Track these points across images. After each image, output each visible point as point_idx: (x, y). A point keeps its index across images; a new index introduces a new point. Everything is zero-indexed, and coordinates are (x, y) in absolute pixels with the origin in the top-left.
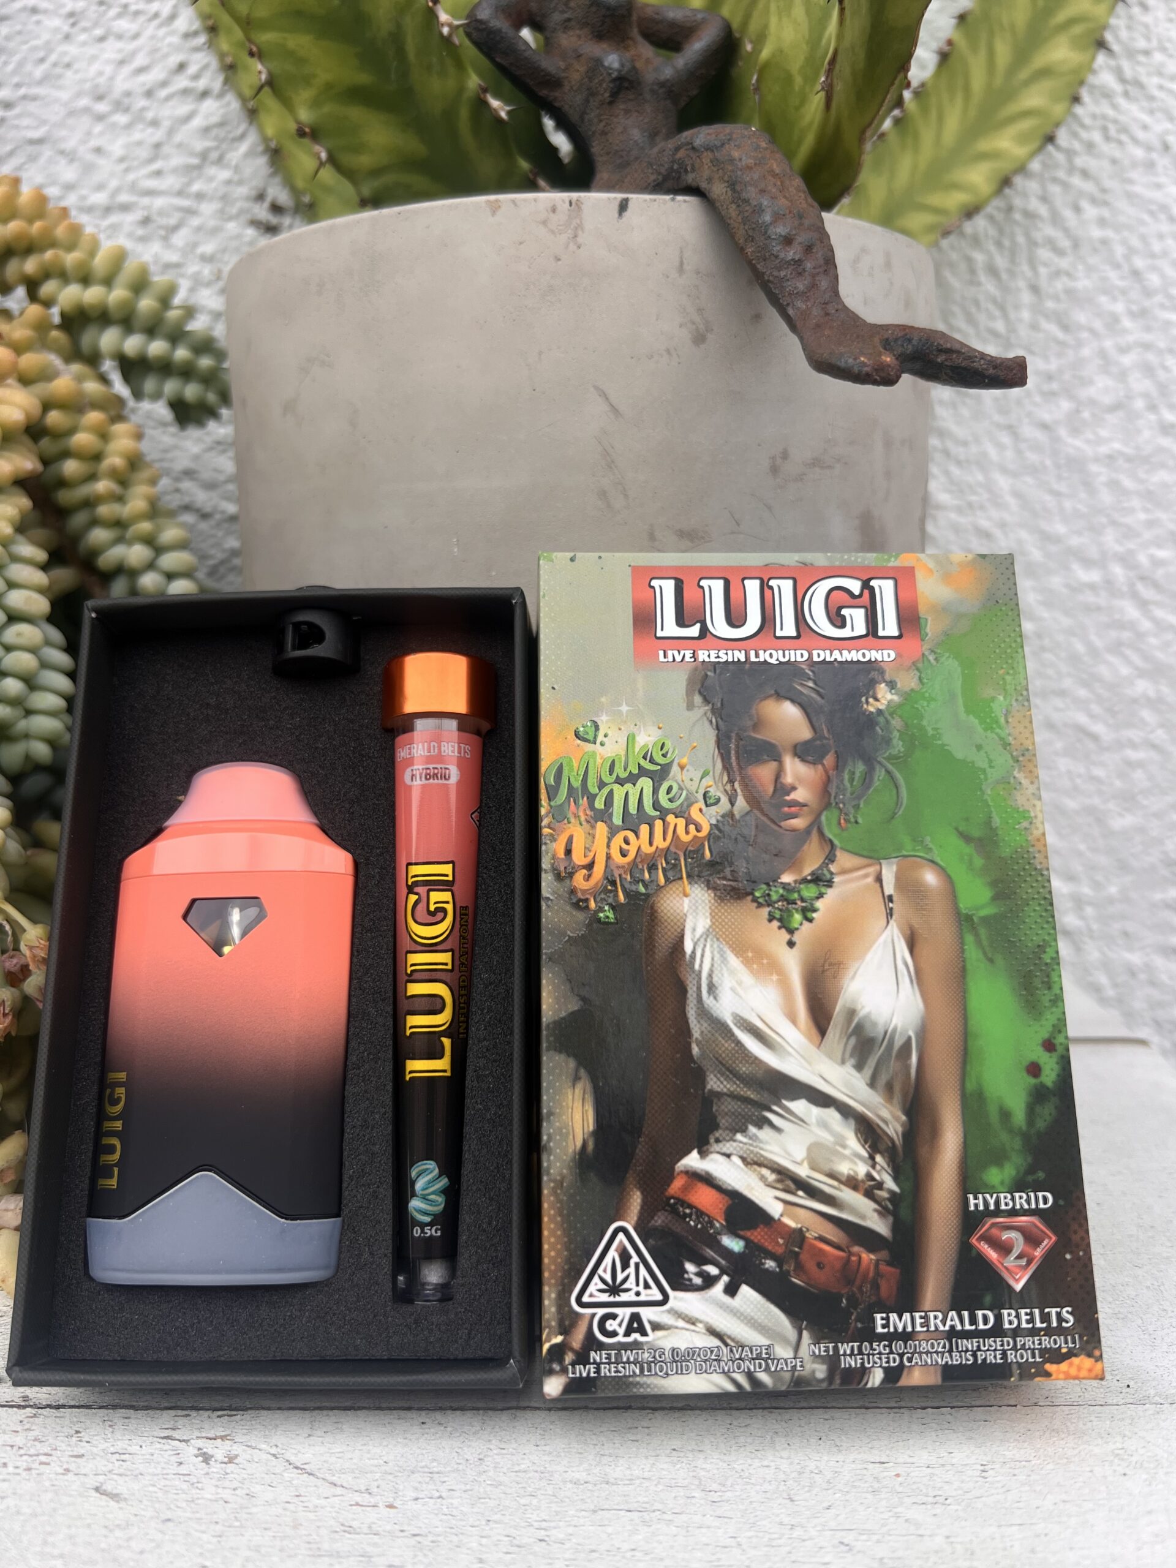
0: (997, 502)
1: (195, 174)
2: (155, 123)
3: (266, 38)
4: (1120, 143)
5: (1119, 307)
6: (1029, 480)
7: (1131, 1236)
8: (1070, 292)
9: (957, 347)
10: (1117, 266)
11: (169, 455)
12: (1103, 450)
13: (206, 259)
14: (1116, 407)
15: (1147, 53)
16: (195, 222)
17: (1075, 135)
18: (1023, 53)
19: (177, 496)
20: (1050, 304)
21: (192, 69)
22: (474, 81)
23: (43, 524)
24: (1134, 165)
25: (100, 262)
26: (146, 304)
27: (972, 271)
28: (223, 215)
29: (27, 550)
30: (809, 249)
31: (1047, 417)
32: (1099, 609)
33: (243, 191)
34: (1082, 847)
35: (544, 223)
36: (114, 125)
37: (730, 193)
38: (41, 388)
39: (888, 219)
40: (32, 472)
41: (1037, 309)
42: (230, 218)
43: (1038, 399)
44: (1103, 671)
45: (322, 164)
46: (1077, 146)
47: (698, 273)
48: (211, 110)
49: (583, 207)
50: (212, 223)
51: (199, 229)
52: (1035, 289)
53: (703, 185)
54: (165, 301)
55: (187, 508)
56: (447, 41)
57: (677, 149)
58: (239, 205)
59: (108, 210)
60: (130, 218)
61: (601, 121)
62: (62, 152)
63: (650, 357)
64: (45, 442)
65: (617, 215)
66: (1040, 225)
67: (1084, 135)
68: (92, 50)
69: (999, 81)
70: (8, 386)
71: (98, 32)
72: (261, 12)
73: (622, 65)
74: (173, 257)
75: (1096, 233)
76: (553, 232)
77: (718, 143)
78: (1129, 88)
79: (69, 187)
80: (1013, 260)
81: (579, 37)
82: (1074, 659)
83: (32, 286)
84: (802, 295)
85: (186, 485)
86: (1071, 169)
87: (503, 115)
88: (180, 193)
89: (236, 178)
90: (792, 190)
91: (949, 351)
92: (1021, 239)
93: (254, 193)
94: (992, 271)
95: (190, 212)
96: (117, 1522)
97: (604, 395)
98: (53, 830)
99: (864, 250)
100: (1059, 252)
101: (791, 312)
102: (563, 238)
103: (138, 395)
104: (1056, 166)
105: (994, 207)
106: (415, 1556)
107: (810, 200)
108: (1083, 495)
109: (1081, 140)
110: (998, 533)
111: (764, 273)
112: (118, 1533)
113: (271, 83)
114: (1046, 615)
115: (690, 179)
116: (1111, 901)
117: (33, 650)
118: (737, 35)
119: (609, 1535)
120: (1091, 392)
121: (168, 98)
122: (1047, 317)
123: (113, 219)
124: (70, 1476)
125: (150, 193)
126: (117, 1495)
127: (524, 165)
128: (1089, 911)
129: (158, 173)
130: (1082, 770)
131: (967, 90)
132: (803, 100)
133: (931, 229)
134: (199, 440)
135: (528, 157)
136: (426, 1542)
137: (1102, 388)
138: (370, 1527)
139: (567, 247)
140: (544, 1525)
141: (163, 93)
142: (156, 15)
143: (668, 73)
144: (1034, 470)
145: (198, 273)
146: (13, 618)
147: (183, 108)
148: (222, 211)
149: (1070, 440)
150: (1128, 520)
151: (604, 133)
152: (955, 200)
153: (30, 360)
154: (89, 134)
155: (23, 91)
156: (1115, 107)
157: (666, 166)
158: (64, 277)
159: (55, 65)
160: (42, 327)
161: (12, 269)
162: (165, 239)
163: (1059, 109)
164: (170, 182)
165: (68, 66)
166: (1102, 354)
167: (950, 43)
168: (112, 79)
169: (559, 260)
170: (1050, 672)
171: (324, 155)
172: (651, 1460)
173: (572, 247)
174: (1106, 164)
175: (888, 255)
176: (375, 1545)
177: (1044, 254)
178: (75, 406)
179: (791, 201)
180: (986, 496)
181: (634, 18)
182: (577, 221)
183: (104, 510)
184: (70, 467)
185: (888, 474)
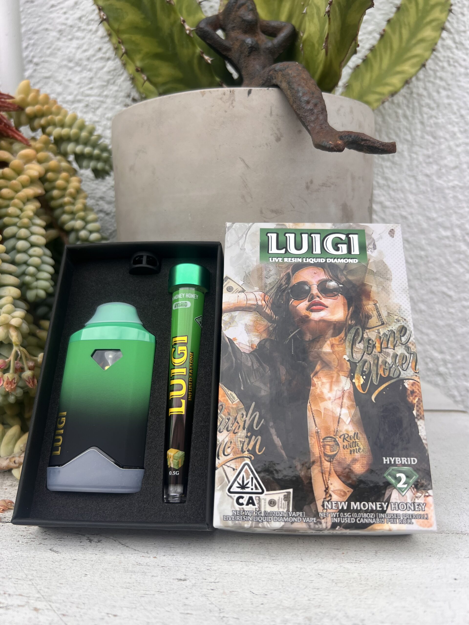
0: (409, 205)
1: (105, 88)
2: (90, 70)
3: (125, 36)
4: (455, 66)
5: (456, 129)
6: (421, 196)
7: (447, 478)
8: (436, 124)
9: (369, 138)
10: (455, 114)
11: (95, 192)
12: (451, 184)
13: (108, 119)
14: (456, 168)
15: (465, 32)
16: (105, 106)
17: (437, 64)
18: (413, 33)
19: (97, 207)
20: (428, 129)
21: (104, 50)
22: (198, 50)
23: (46, 214)
24: (460, 74)
25: (68, 120)
26: (84, 134)
27: (397, 117)
28: (115, 103)
29: (38, 221)
30: (316, 105)
31: (428, 172)
32: (450, 246)
33: (122, 94)
34: (446, 340)
35: (221, 99)
36: (76, 71)
37: (288, 86)
38: (46, 165)
39: (361, 98)
40: (41, 194)
41: (423, 131)
42: (118, 104)
43: (424, 165)
44: (453, 270)
45: (145, 82)
46: (438, 68)
47: (277, 115)
48: (111, 65)
49: (235, 93)
50: (111, 106)
51: (106, 108)
52: (422, 123)
53: (279, 84)
54: (91, 133)
55: (101, 211)
56: (188, 35)
57: (270, 71)
58: (121, 99)
59: (73, 102)
60: (81, 105)
61: (245, 63)
62: (57, 82)
63: (260, 146)
64: (47, 185)
65: (247, 95)
66: (424, 98)
67: (440, 64)
68: (67, 44)
69: (404, 44)
70: (33, 163)
71: (70, 37)
72: (123, 27)
73: (252, 42)
74: (96, 119)
75: (446, 101)
76: (224, 102)
77: (284, 69)
78: (458, 45)
79: (59, 94)
80: (413, 112)
81: (238, 33)
82: (441, 266)
83: (43, 129)
84: (314, 121)
85: (101, 202)
86: (436, 77)
87: (209, 61)
88: (99, 95)
89: (120, 89)
90: (310, 84)
91: (366, 140)
92: (416, 104)
93: (126, 95)
94: (405, 116)
95: (102, 102)
96: (57, 560)
98: (46, 324)
99: (341, 106)
100: (432, 109)
101: (309, 128)
102: (228, 104)
103: (81, 167)
104: (430, 76)
105: (403, 91)
106: (162, 573)
107: (317, 88)
108: (443, 202)
109: (439, 66)
110: (409, 217)
111: (299, 114)
112: (57, 563)
113: (126, 53)
114: (429, 248)
115: (274, 81)
116: (458, 361)
117: (39, 257)
118: (297, 30)
119: (233, 569)
120: (445, 162)
121: (95, 61)
122: (427, 134)
123: (75, 105)
124: (41, 545)
125: (89, 95)
126: (57, 551)
127: (218, 79)
128: (449, 366)
129: (91, 88)
130: (445, 309)
131: (391, 48)
132: (318, 53)
133: (377, 100)
134: (106, 186)
135: (219, 76)
136: (166, 569)
137: (450, 160)
138: (147, 564)
139: (229, 107)
140: (210, 565)
141: (94, 59)
142: (91, 31)
143: (270, 44)
144: (423, 193)
145: (106, 125)
146: (33, 245)
147: (100, 64)
148: (115, 102)
149: (437, 181)
150: (461, 211)
151: (246, 67)
152: (387, 90)
153: (41, 155)
154: (66, 75)
155: (43, 59)
156: (452, 53)
157: (266, 77)
158: (55, 125)
159: (54, 49)
160: (46, 143)
161: (36, 123)
162: (94, 112)
163: (427, 54)
164: (95, 91)
165: (59, 50)
166: (450, 147)
167: (384, 30)
168: (75, 54)
169: (226, 112)
170: (432, 271)
171: (145, 78)
172: (252, 546)
173: (231, 107)
174: (449, 75)
175: (351, 108)
176: (148, 569)
177: (425, 109)
178: (57, 170)
179: (310, 88)
180: (404, 203)
181: (259, 25)
182: (233, 98)
183: (67, 208)
184: (55, 193)
185: (353, 190)
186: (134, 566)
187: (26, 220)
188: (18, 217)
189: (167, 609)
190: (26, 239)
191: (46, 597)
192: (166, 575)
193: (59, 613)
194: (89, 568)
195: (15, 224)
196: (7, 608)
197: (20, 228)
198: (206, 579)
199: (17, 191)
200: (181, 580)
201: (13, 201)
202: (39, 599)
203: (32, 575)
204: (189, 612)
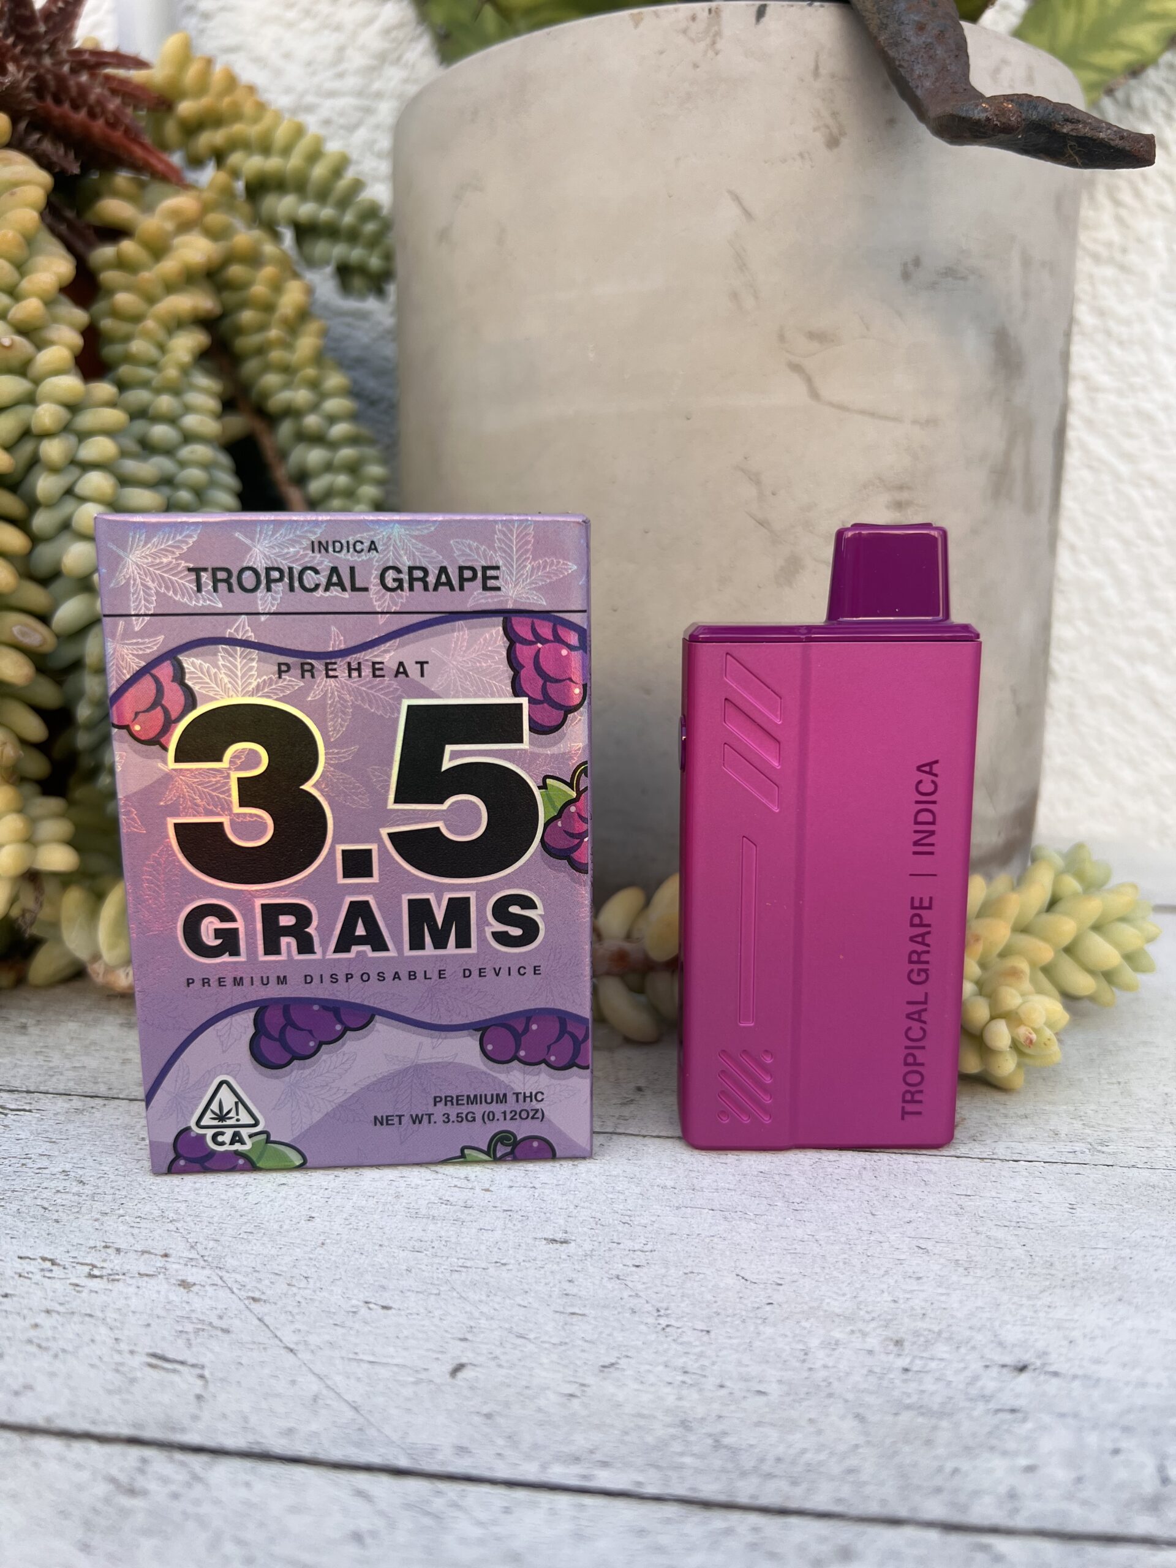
0: (1160, 382)
1: (375, 74)
25: (281, 135)
26: (319, 171)
29: (203, 380)
30: (941, 34)
35: (684, 32)
36: (302, 32)
38: (225, 243)
40: (212, 312)
47: (833, 76)
48: (390, 13)
49: (722, 14)
54: (338, 171)
63: (784, 161)
64: (227, 294)
65: (753, 20)
70: (195, 235)
76: (692, 40)
83: (220, 158)
88: (361, 93)
91: (1076, 121)
97: (737, 199)
99: (1004, 62)
102: (702, 45)
103: (307, 260)
106: (505, 1224)
117: (204, 467)
129: (341, 75)
133: (1093, 86)
138: (465, 1202)
139: (705, 52)
146: (188, 438)
152: (1120, 58)
153: (216, 218)
158: (248, 148)
160: (227, 193)
161: (201, 140)
164: (351, 83)
169: (698, 67)
173: (711, 54)
178: (253, 259)
180: (1148, 377)
182: (716, 28)
183: (276, 355)
184: (247, 316)
185: (1026, 294)
186: (435, 1206)
187: (172, 373)
188: (153, 365)
189: (519, 1300)
190: (172, 420)
191: (210, 1259)
192: (516, 1228)
193: (243, 1294)
194: (320, 1204)
195: (145, 384)
196: (112, 1278)
197: (158, 391)
198: (619, 1243)
199: (151, 300)
200: (554, 1241)
201: (140, 326)
202: (194, 1263)
203: (176, 1212)
204: (577, 1310)
